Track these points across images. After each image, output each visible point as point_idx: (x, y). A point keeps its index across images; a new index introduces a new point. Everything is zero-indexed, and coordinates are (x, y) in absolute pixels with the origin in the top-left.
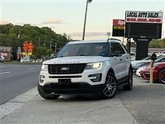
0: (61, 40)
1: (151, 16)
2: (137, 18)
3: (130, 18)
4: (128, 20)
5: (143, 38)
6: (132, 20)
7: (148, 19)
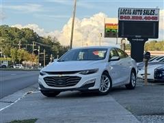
0: (45, 43)
1: (147, 14)
2: (131, 16)
3: (124, 15)
4: (122, 17)
5: (138, 38)
6: (125, 17)
7: (143, 16)
